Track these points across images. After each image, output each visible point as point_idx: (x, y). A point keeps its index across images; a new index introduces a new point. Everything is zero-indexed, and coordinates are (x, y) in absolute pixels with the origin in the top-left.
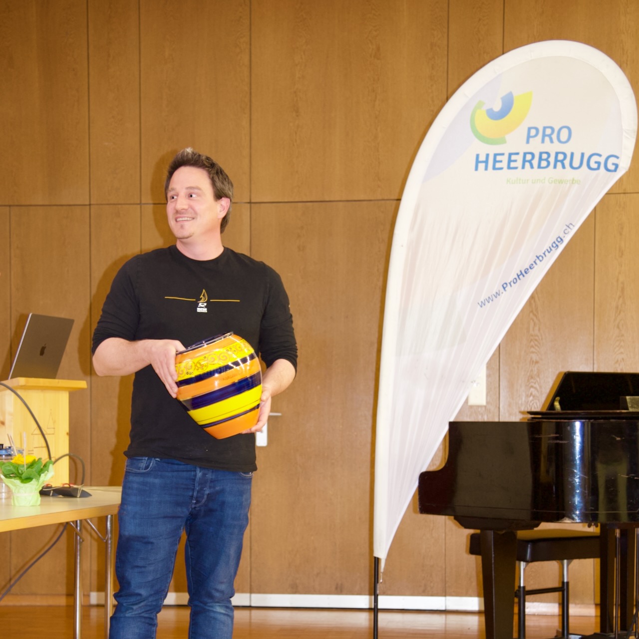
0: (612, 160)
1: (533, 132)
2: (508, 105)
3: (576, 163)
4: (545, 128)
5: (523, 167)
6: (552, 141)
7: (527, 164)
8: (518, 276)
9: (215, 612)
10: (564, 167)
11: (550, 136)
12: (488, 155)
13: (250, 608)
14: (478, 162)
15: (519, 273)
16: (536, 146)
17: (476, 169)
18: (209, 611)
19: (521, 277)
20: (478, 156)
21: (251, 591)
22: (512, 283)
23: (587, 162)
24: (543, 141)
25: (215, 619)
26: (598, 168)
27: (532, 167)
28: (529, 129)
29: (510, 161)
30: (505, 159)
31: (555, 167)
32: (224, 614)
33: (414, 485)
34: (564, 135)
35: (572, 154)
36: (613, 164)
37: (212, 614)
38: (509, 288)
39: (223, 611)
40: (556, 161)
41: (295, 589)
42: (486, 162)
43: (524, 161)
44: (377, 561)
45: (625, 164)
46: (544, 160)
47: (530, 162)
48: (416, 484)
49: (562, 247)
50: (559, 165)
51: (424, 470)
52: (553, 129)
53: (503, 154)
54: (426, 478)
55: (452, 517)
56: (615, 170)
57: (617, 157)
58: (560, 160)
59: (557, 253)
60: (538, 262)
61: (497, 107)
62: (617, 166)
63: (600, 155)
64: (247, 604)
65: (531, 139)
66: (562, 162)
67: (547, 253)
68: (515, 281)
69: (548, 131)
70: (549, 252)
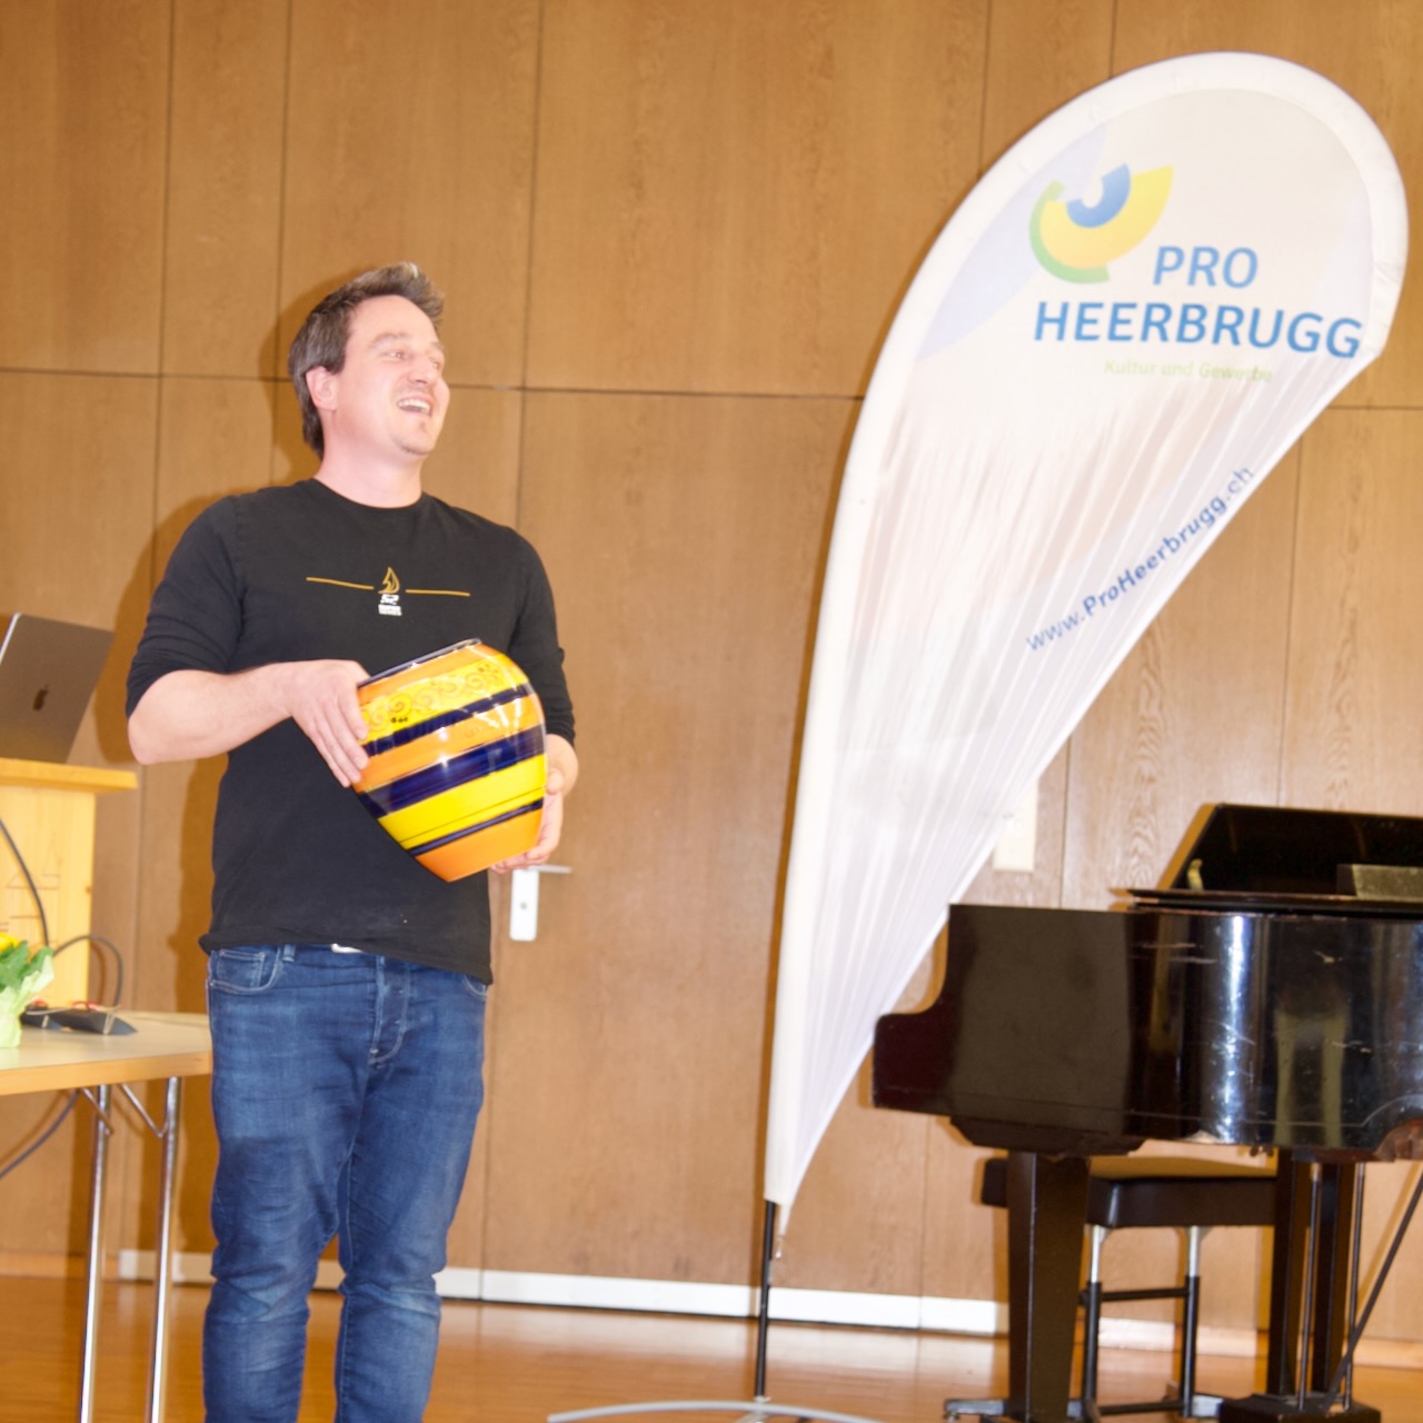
0: (1345, 331)
1: (1170, 259)
2: (1116, 194)
3: (1264, 334)
4: (1197, 251)
5: (1145, 337)
6: (1211, 282)
7: (1154, 331)
8: (1121, 582)
9: (400, 1310)
10: (1236, 341)
11: (1208, 269)
12: (1065, 308)
13: (478, 1302)
14: (1042, 319)
15: (1124, 576)
16: (1177, 290)
17: (1039, 336)
18: (389, 1307)
19: (1127, 584)
20: (1043, 307)
21: (484, 1265)
22: (1107, 599)
23: (1288, 331)
24: (1192, 281)
25: (401, 1324)
26: (1313, 348)
27: (1164, 337)
28: (1163, 251)
29: (1115, 321)
30: (1104, 316)
31: (1216, 339)
32: (423, 1315)
33: (863, 1043)
34: (1240, 268)
35: (1256, 313)
36: (1348, 340)
37: (396, 1316)
38: (1097, 609)
39: (421, 1308)
40: (1220, 326)
41: (582, 1265)
42: (1061, 321)
43: (1148, 323)
44: (772, 1209)
45: (1374, 340)
46: (1192, 324)
47: (1160, 325)
48: (866, 1042)
49: (1222, 522)
50: (1226, 335)
51: (887, 1009)
52: (1215, 254)
53: (1099, 305)
54: (891, 1030)
55: (946, 1120)
56: (1351, 354)
57: (1357, 324)
58: (1229, 324)
59: (1211, 535)
60: (1167, 552)
61: (1092, 198)
62: (1355, 344)
63: (1318, 318)
64: (472, 1293)
65: (1165, 275)
66: (1232, 329)
67: (1188, 534)
68: (1113, 593)
69: (1205, 259)
70: (1193, 532)
